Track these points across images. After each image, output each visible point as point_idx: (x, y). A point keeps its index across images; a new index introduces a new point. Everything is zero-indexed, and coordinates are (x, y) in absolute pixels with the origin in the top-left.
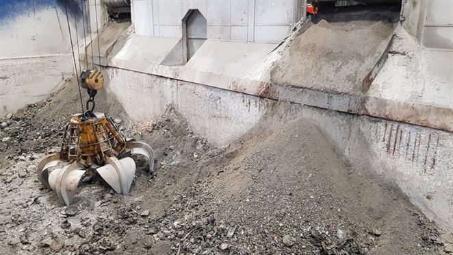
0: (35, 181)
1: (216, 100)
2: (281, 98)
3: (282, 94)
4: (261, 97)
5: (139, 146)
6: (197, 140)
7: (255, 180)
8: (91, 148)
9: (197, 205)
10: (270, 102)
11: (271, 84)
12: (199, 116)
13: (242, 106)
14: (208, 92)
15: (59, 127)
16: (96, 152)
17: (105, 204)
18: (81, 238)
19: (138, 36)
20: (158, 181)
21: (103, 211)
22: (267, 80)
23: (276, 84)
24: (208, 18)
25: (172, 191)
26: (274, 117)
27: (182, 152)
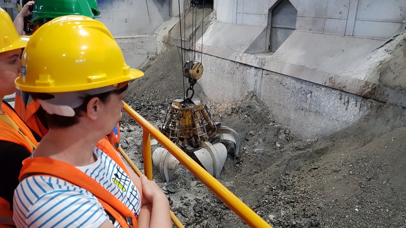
0: (136, 153)
1: (306, 94)
2: (390, 101)
3: (392, 97)
4: (365, 97)
5: (227, 131)
6: (279, 129)
7: (365, 189)
8: (188, 131)
9: (293, 202)
10: (375, 103)
11: (379, 86)
12: (284, 107)
13: (338, 103)
14: (298, 85)
15: (148, 103)
16: (191, 135)
17: (200, 185)
18: (183, 218)
19: (219, 22)
20: (245, 167)
21: (199, 192)
22: (374, 80)
23: (385, 86)
24: (298, 9)
25: (261, 181)
26: (379, 119)
27: (264, 140)
